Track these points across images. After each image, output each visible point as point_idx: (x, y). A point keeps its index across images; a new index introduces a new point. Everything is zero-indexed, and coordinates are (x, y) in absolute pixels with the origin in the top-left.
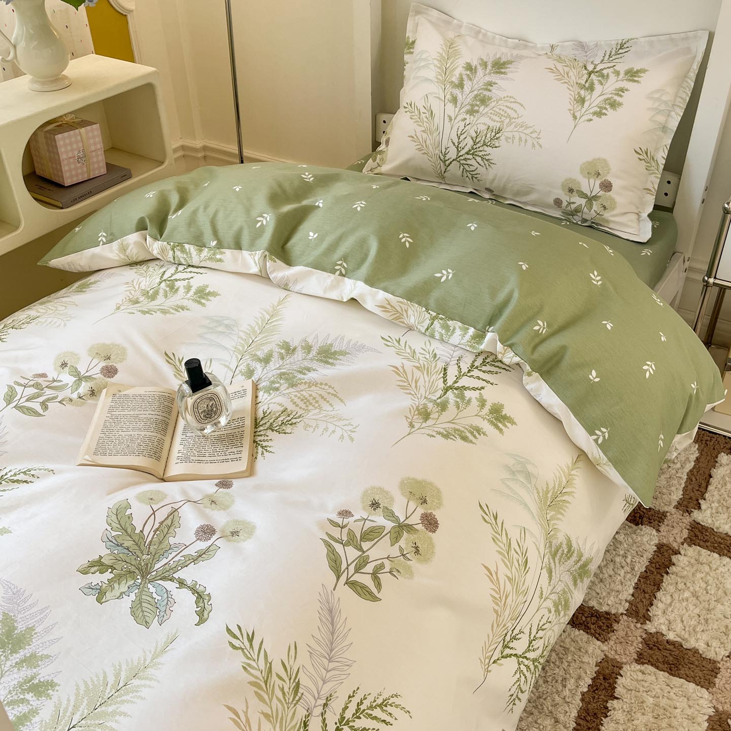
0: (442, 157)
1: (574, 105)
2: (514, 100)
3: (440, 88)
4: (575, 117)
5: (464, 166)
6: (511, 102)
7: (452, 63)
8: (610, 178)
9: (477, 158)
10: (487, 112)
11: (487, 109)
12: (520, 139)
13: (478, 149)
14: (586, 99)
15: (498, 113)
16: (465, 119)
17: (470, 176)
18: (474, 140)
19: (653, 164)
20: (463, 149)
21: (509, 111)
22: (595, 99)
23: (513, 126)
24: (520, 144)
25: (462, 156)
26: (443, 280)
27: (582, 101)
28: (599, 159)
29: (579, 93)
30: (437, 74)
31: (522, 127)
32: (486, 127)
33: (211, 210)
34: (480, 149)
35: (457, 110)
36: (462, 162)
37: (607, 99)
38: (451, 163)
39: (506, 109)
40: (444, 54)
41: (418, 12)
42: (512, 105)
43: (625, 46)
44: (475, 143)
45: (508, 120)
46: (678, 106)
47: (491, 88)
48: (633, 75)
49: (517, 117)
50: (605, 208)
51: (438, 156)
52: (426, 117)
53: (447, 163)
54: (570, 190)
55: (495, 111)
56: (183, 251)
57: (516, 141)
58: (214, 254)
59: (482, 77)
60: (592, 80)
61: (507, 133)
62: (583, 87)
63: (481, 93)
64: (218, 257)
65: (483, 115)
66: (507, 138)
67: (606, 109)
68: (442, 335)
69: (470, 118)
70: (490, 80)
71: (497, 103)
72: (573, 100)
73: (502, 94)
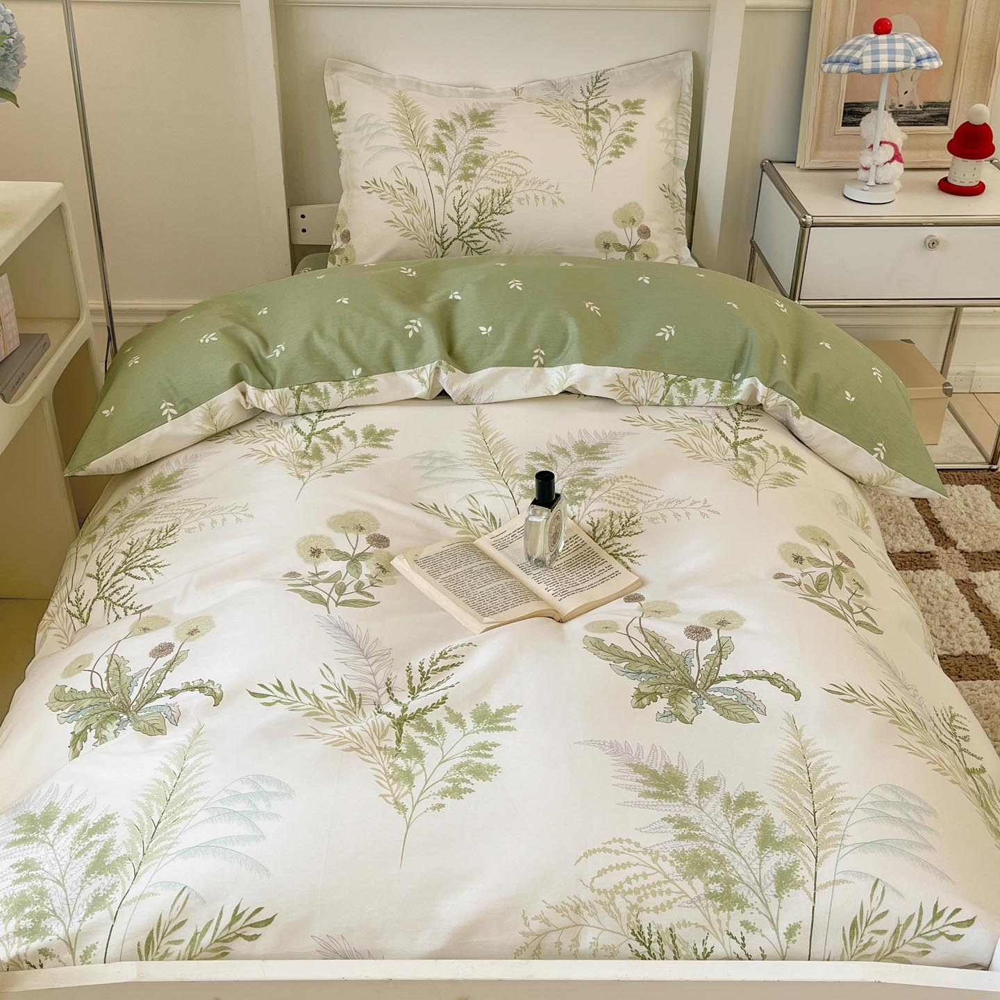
0: (438, 239)
1: (586, 148)
2: (516, 155)
3: (413, 155)
4: (592, 162)
5: (470, 244)
6: (512, 157)
7: (417, 124)
8: (646, 223)
9: (486, 231)
10: (485, 174)
11: (485, 171)
12: (536, 197)
13: (485, 220)
14: (597, 140)
15: (501, 172)
16: (460, 187)
18: (478, 209)
19: (676, 201)
20: (465, 223)
21: (513, 168)
22: (606, 137)
23: (523, 184)
24: (537, 204)
25: (466, 232)
26: (667, 338)
27: (593, 143)
28: (630, 204)
29: (586, 135)
30: (403, 139)
31: (534, 183)
32: (490, 191)
34: (489, 219)
35: (446, 178)
36: (465, 239)
37: (619, 137)
38: (451, 244)
39: (508, 166)
40: (401, 115)
41: (335, 70)
42: (515, 161)
43: (601, 78)
44: (480, 213)
45: (515, 179)
46: (681, 134)
47: (481, 145)
48: (633, 107)
49: (525, 172)
50: (647, 257)
51: (433, 239)
52: (405, 194)
53: (446, 245)
54: (605, 246)
55: (495, 171)
57: (532, 200)
58: (361, 385)
59: (465, 135)
60: (592, 118)
61: (518, 193)
62: (587, 127)
63: (471, 153)
64: (368, 387)
65: (482, 178)
66: (520, 200)
67: (622, 147)
68: (682, 400)
69: (466, 185)
70: (477, 136)
71: (496, 161)
72: (583, 143)
73: (498, 150)
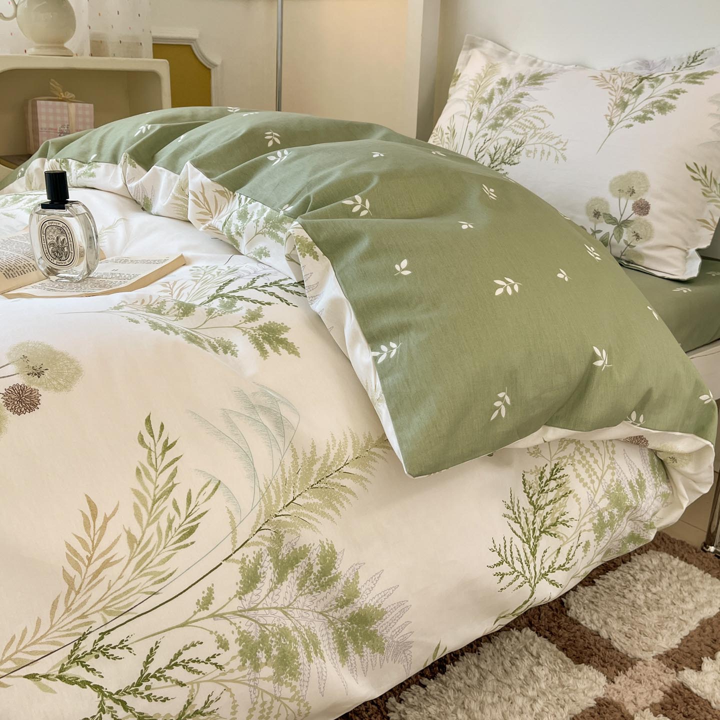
1: (613, 110)
2: (544, 110)
3: (468, 105)
4: (611, 123)
6: (540, 112)
7: (488, 80)
8: (647, 198)
10: (511, 125)
11: (512, 121)
12: (543, 152)
13: (495, 169)
14: (629, 103)
15: (523, 125)
16: (487, 135)
18: (492, 157)
19: (715, 190)
21: (535, 121)
22: (640, 103)
23: (537, 137)
24: (541, 158)
27: (624, 105)
28: (636, 173)
29: (622, 97)
30: (469, 92)
31: (547, 137)
32: (507, 141)
34: (498, 167)
35: (480, 126)
37: (656, 102)
40: (482, 74)
41: (472, 46)
42: (540, 115)
43: (699, 58)
44: (493, 161)
45: (533, 131)
47: (521, 99)
48: (696, 77)
49: (543, 127)
50: (638, 237)
52: (448, 138)
54: (595, 214)
55: (520, 123)
57: (538, 155)
59: (514, 90)
60: (643, 85)
61: (530, 145)
62: (628, 91)
63: (509, 105)
65: (506, 128)
66: (528, 153)
69: (492, 133)
70: (522, 91)
71: (524, 114)
72: (613, 105)
73: (531, 104)
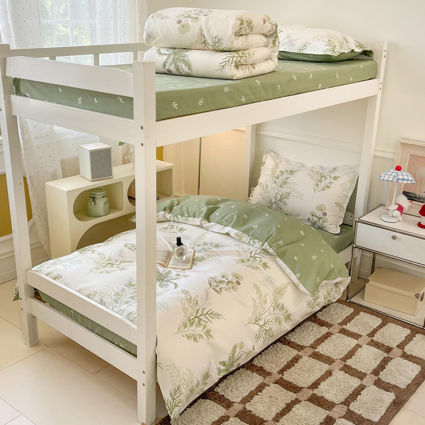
2: (295, 183)
3: (271, 178)
4: (315, 190)
5: (277, 205)
7: (276, 170)
8: (326, 211)
9: (282, 202)
11: (286, 186)
12: (296, 196)
15: (290, 187)
16: (278, 189)
17: (280, 209)
19: (342, 208)
20: (277, 199)
21: (293, 187)
22: (322, 185)
23: (294, 192)
24: (296, 198)
25: (277, 201)
26: (254, 228)
27: (318, 185)
28: (322, 205)
29: (317, 183)
30: (271, 173)
31: (297, 192)
32: (285, 192)
33: (187, 206)
34: (283, 199)
35: (276, 185)
36: (277, 203)
37: (326, 185)
38: (273, 204)
39: (292, 186)
40: (274, 167)
41: (267, 153)
42: (294, 185)
43: (336, 169)
44: (281, 197)
45: (293, 190)
46: (351, 189)
47: (288, 179)
48: (335, 178)
49: (296, 189)
50: (324, 222)
51: (269, 201)
52: (266, 188)
53: (272, 203)
54: (313, 215)
55: (288, 187)
56: (177, 217)
58: (186, 219)
59: (285, 175)
60: (322, 179)
61: (292, 194)
62: (318, 181)
63: (284, 180)
64: (188, 219)
65: (285, 188)
66: (292, 196)
67: (325, 188)
68: (252, 244)
69: (280, 189)
70: (288, 176)
71: (290, 184)
72: (315, 185)
73: (292, 181)
